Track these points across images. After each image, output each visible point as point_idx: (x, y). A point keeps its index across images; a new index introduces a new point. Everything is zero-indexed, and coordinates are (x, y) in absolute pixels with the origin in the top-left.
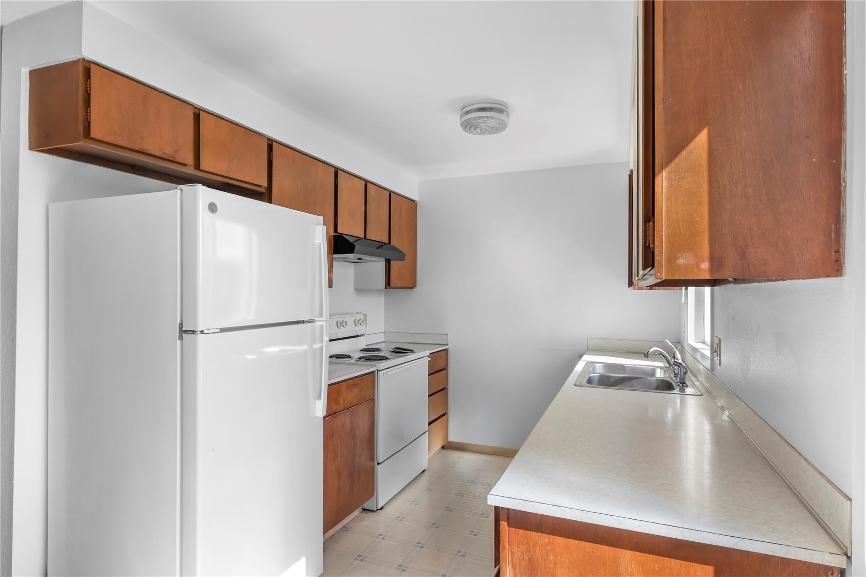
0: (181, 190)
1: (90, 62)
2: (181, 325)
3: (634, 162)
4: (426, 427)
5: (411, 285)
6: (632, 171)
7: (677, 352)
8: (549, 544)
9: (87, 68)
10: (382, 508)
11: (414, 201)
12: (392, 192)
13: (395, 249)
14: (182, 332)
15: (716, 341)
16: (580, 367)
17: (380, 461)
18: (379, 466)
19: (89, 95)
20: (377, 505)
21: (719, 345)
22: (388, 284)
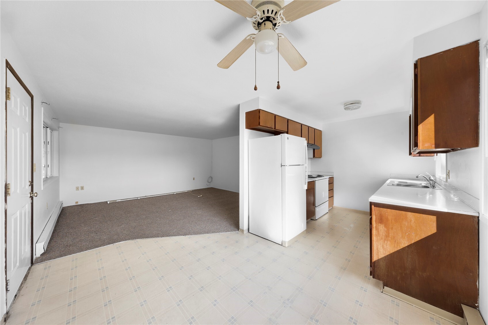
0: (281, 135)
1: (260, 109)
2: (281, 164)
3: (412, 111)
4: (328, 199)
5: (320, 157)
6: (411, 115)
7: (431, 177)
8: (386, 211)
9: (259, 111)
10: (317, 220)
11: (321, 131)
12: (310, 127)
13: (316, 146)
14: (282, 166)
15: (448, 171)
16: (388, 182)
17: (316, 206)
18: (316, 208)
19: (260, 116)
20: (316, 218)
21: (449, 173)
22: (314, 156)
